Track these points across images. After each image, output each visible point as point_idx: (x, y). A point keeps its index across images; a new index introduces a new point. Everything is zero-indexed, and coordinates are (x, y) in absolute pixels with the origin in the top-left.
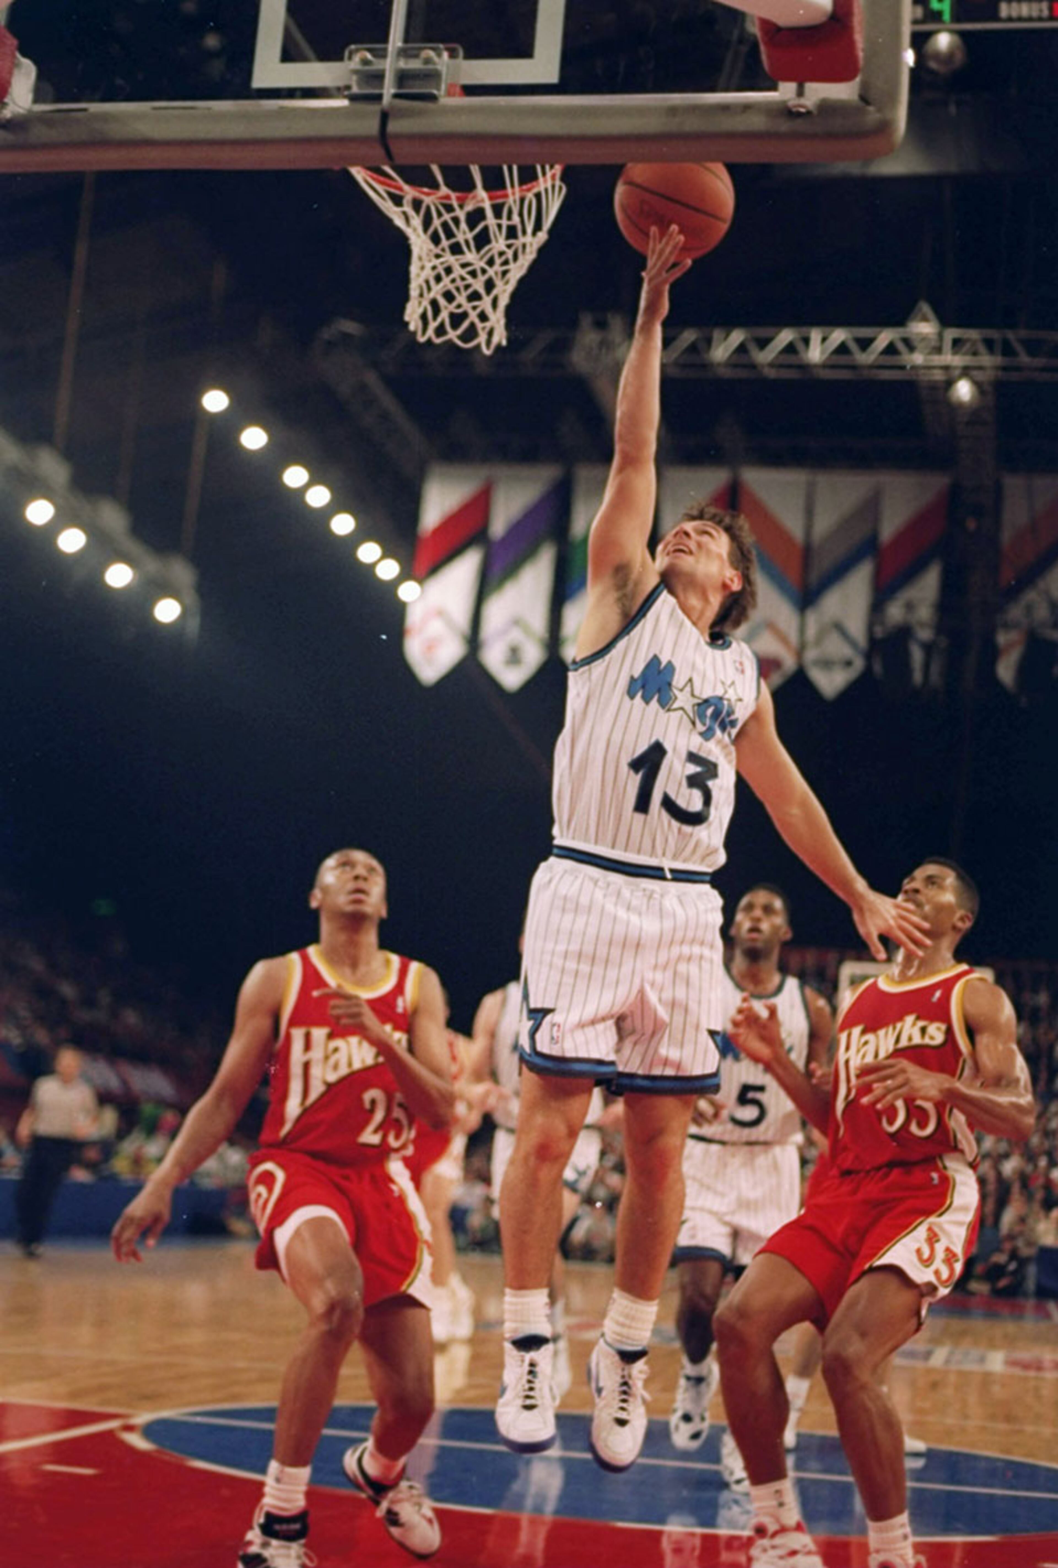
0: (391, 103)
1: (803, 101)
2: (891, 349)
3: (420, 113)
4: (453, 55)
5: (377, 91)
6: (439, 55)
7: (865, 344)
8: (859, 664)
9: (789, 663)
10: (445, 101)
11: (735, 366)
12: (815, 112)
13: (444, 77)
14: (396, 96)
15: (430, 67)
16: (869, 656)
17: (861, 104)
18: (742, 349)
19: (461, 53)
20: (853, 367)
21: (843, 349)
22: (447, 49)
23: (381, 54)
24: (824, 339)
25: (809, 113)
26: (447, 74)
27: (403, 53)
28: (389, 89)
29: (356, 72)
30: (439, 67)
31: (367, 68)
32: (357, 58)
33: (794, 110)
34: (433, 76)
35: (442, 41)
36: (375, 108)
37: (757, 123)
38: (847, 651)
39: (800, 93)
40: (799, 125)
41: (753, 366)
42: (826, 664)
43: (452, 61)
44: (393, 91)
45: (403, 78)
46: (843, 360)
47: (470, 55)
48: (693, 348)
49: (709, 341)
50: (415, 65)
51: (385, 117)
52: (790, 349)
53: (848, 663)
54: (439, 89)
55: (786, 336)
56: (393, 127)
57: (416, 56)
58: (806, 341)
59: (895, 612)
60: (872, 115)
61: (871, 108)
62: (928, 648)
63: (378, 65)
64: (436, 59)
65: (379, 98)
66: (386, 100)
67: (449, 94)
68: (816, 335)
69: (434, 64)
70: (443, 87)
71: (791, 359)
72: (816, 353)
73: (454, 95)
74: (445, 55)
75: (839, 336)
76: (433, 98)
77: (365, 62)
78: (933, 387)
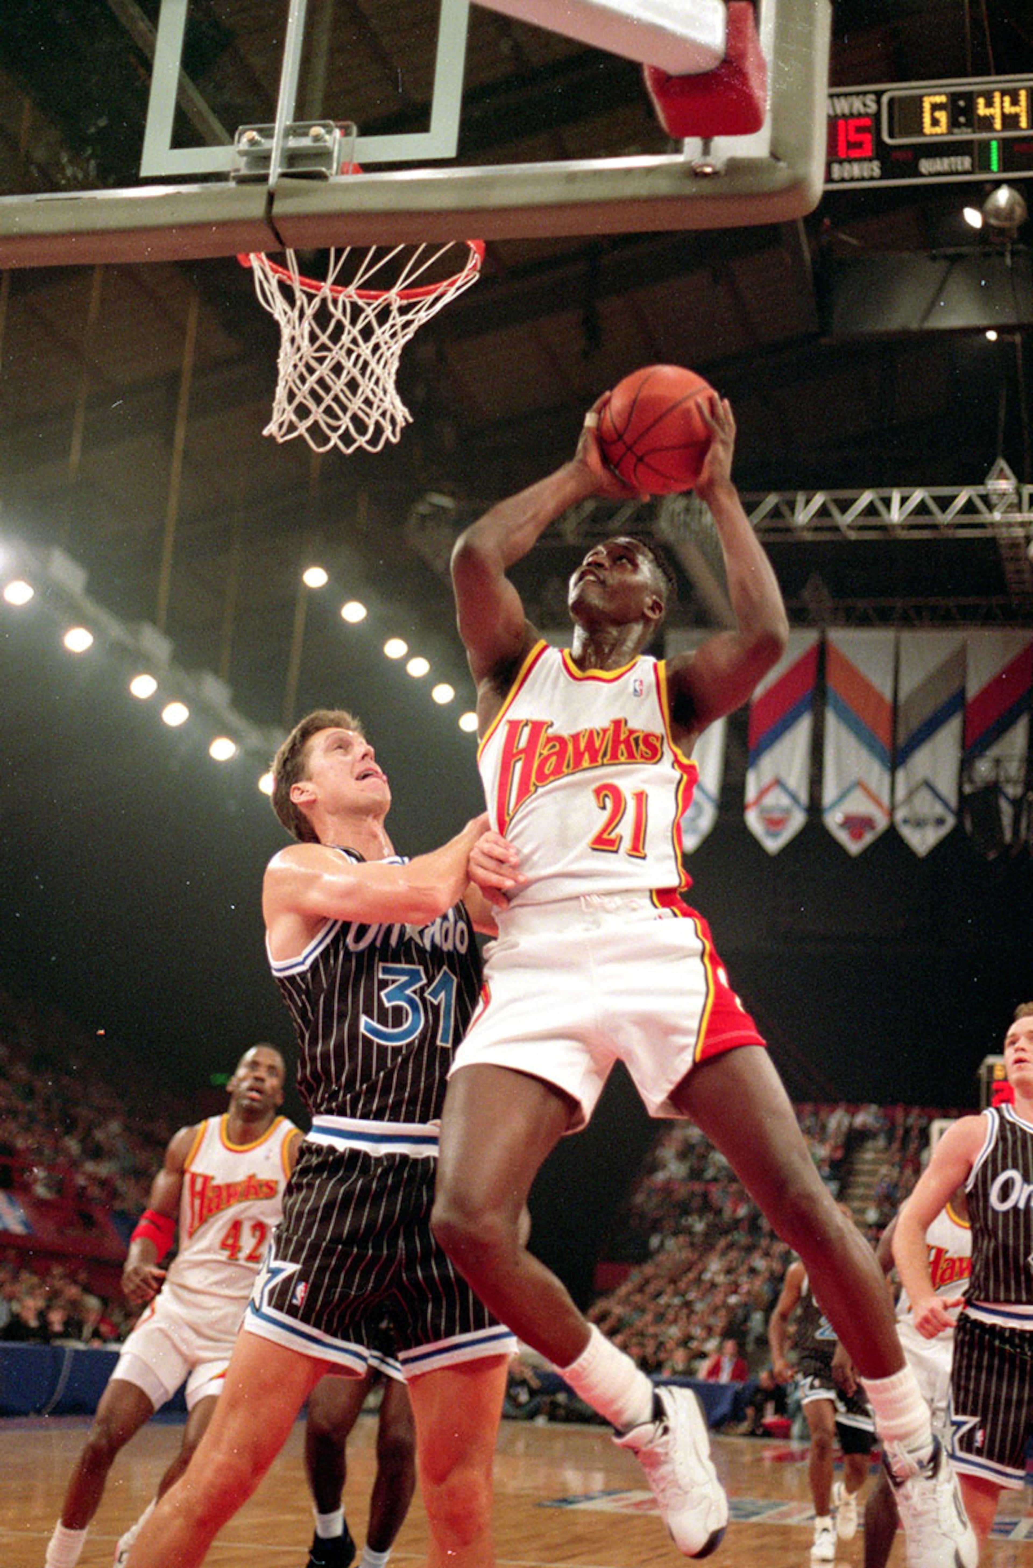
0: (277, 183)
1: (709, 159)
2: (969, 508)
3: (307, 192)
4: (346, 132)
5: (262, 172)
6: (329, 132)
7: (944, 503)
8: (951, 821)
9: (882, 823)
10: (336, 179)
11: (816, 529)
12: (723, 173)
13: (335, 155)
14: (284, 175)
15: (320, 144)
16: (959, 814)
17: (772, 161)
18: (823, 511)
19: (355, 129)
20: (935, 527)
21: (922, 508)
22: (341, 128)
23: (268, 134)
24: (904, 500)
25: (715, 173)
26: (340, 151)
27: (291, 132)
28: (275, 170)
29: (242, 153)
30: (329, 144)
31: (254, 148)
32: (244, 139)
33: (699, 170)
34: (324, 155)
35: (335, 119)
36: (260, 190)
37: (664, 187)
38: (939, 809)
39: (706, 151)
40: (706, 187)
41: (836, 529)
42: (919, 823)
43: (345, 139)
44: (280, 170)
45: (292, 157)
46: (922, 520)
47: (365, 131)
48: (776, 513)
49: (792, 506)
50: (305, 142)
51: (271, 197)
52: (871, 510)
53: (940, 822)
54: (330, 167)
55: (867, 497)
56: (279, 208)
57: (306, 134)
58: (887, 502)
59: (983, 768)
60: (783, 173)
61: (782, 164)
62: (1017, 803)
63: (266, 144)
64: (327, 137)
65: (264, 178)
66: (272, 180)
67: (342, 171)
68: (896, 496)
69: (325, 141)
70: (335, 166)
71: (872, 521)
72: (896, 515)
73: (347, 173)
74: (337, 133)
75: (918, 495)
76: (321, 176)
77: (253, 142)
78: (1014, 545)
